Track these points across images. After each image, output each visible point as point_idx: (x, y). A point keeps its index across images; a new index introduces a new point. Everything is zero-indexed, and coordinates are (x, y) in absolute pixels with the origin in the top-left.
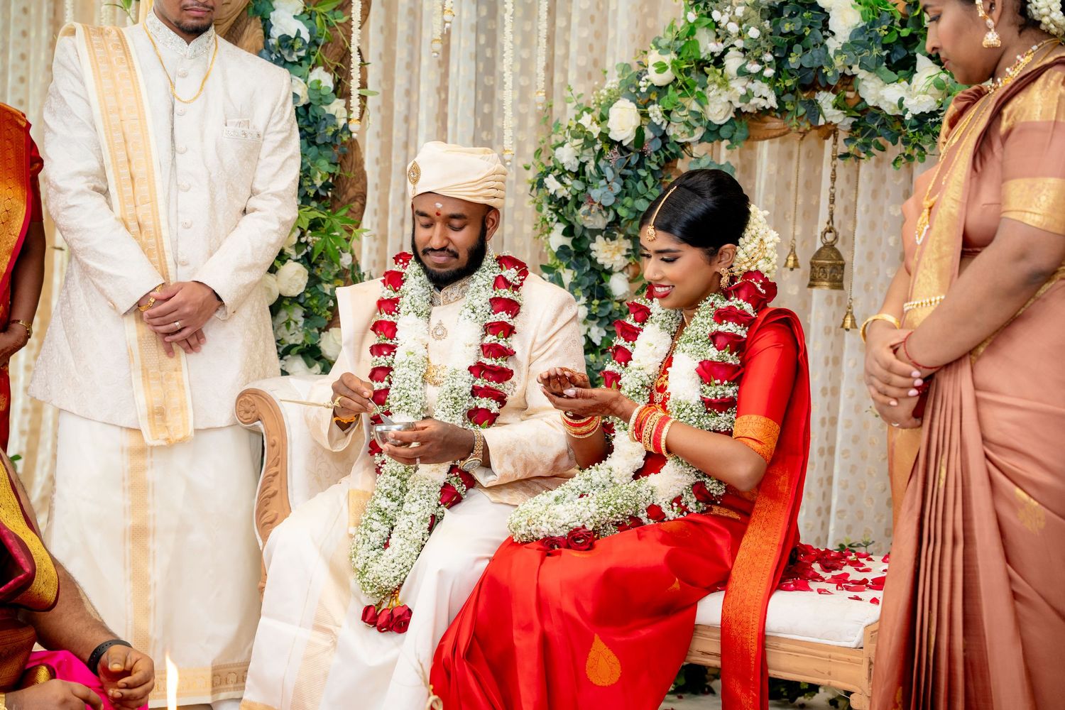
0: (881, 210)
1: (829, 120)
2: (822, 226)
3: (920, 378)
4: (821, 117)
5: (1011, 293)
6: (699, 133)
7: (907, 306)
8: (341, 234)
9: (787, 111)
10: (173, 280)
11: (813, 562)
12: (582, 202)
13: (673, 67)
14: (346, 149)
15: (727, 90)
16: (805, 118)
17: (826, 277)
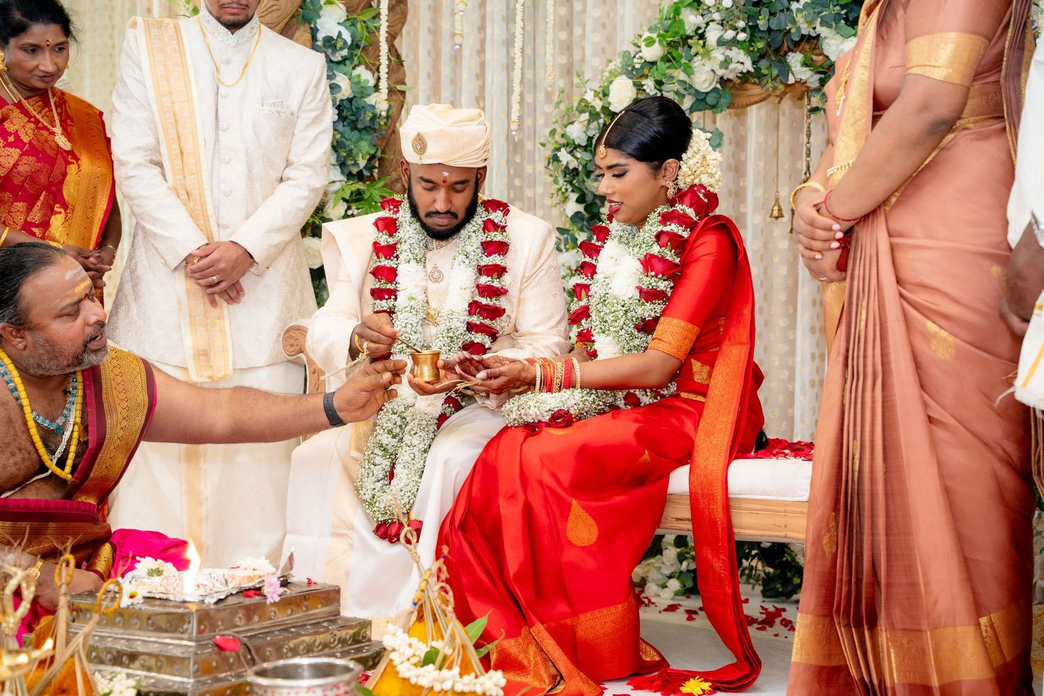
1: (798, 77)
3: (840, 230)
4: (790, 75)
5: (916, 143)
6: (689, 101)
7: (829, 172)
9: (763, 75)
10: (216, 241)
13: (660, 41)
14: (383, 133)
15: (709, 60)
16: (778, 79)
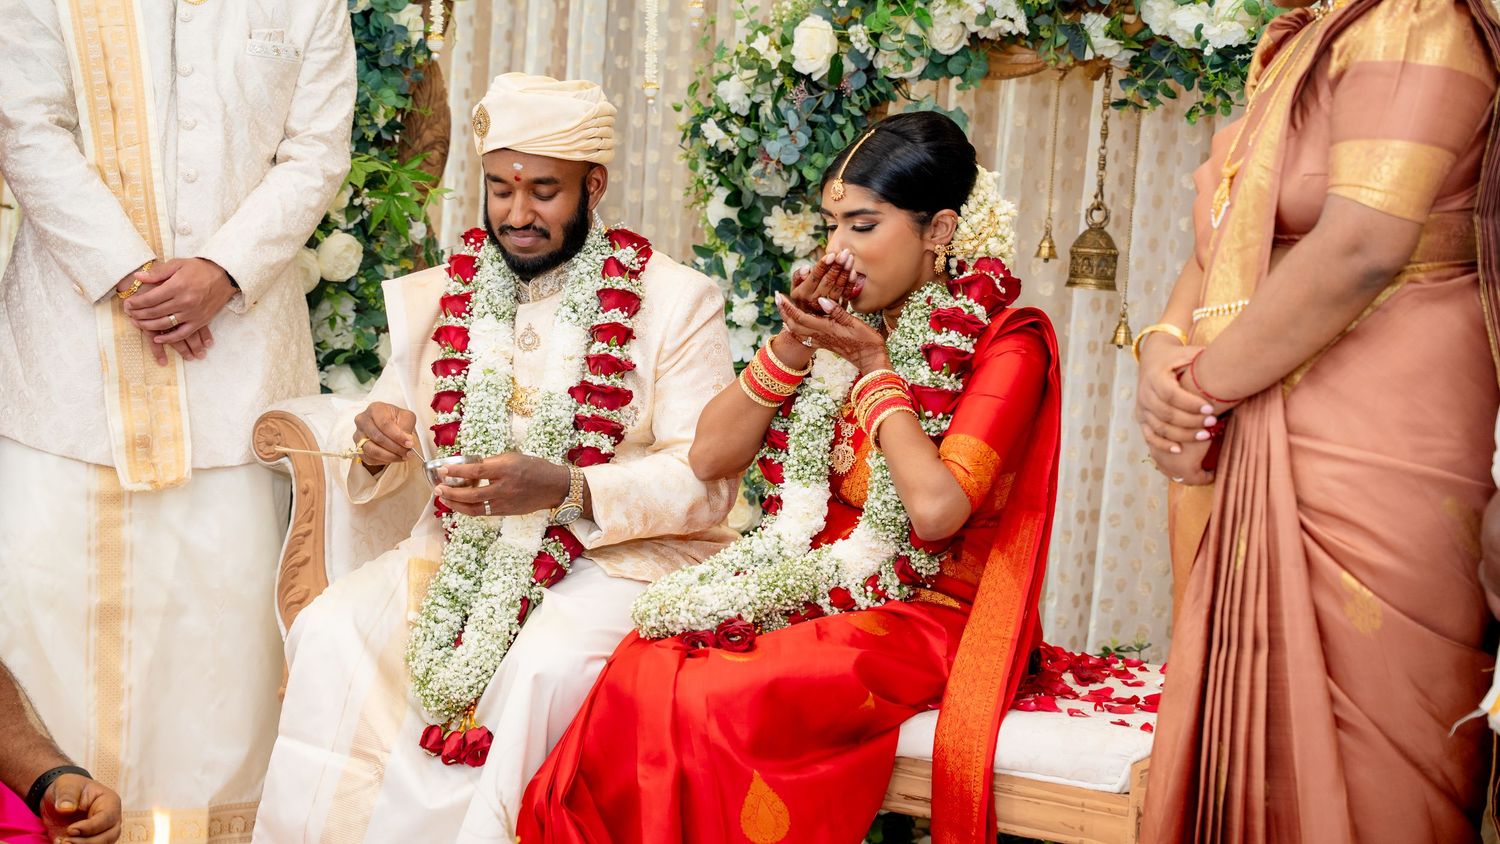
0: (1170, 181)
1: (1099, 53)
2: (1088, 200)
3: (1213, 415)
4: (1088, 47)
5: (1339, 300)
6: (919, 66)
7: (1198, 314)
8: (412, 195)
9: (1042, 38)
10: (168, 255)
11: (1065, 671)
12: (754, 159)
14: (421, 75)
15: (959, 8)
16: (1067, 48)
17: (1092, 273)
